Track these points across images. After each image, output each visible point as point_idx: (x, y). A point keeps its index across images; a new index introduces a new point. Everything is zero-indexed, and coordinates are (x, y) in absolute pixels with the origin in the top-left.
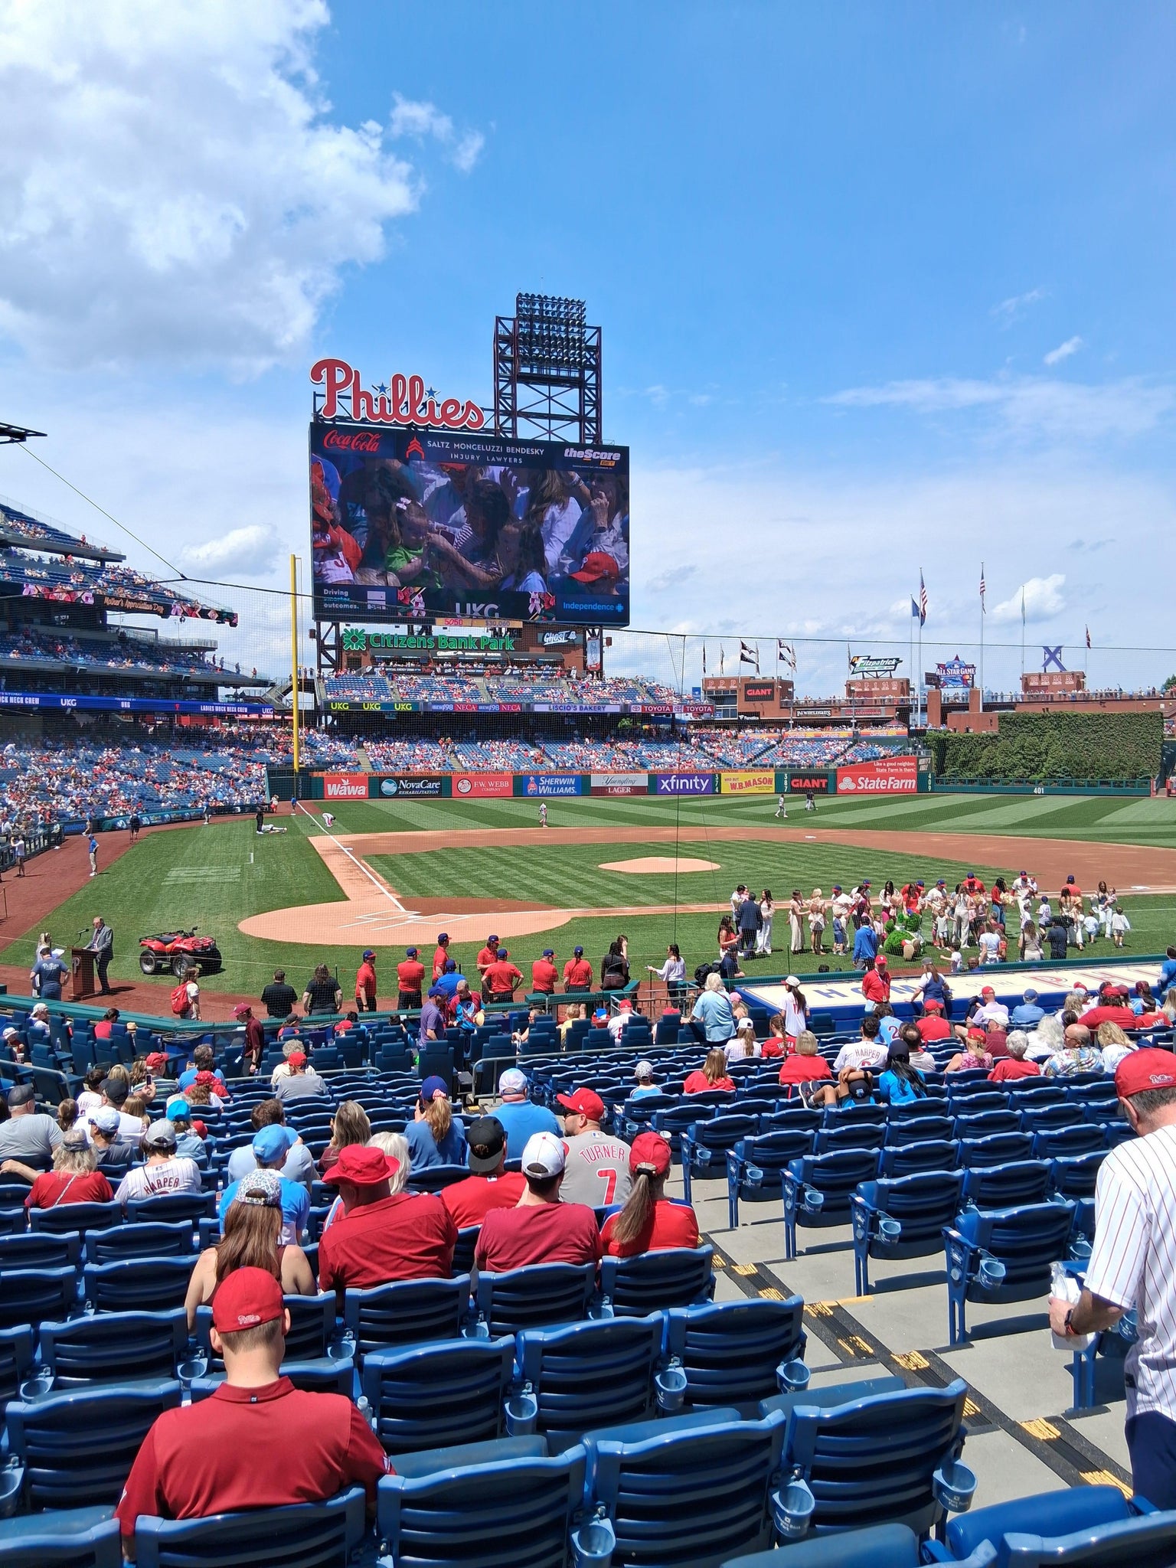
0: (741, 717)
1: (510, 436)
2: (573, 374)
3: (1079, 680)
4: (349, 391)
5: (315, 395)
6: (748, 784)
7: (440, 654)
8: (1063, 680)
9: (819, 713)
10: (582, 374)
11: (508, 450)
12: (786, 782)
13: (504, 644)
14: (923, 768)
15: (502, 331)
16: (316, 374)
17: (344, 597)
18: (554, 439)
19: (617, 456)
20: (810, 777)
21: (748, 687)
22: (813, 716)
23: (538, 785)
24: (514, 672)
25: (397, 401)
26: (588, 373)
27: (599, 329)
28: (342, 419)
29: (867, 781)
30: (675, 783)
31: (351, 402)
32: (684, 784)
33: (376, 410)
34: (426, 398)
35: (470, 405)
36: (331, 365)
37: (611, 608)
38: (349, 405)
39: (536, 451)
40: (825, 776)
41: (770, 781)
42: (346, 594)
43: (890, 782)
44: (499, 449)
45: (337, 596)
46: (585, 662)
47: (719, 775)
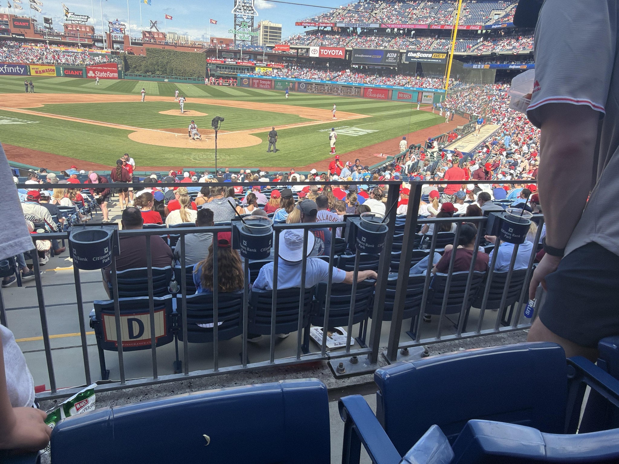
0: (14, 36)
3: (164, 35)
6: (43, 71)
8: (159, 35)
9: (55, 38)
12: (62, 72)
14: (120, 69)
20: (74, 70)
21: (15, 20)
22: (52, 39)
29: (99, 73)
30: (7, 69)
32: (12, 69)
40: (81, 70)
41: (54, 70)
43: (108, 74)
47: (29, 66)
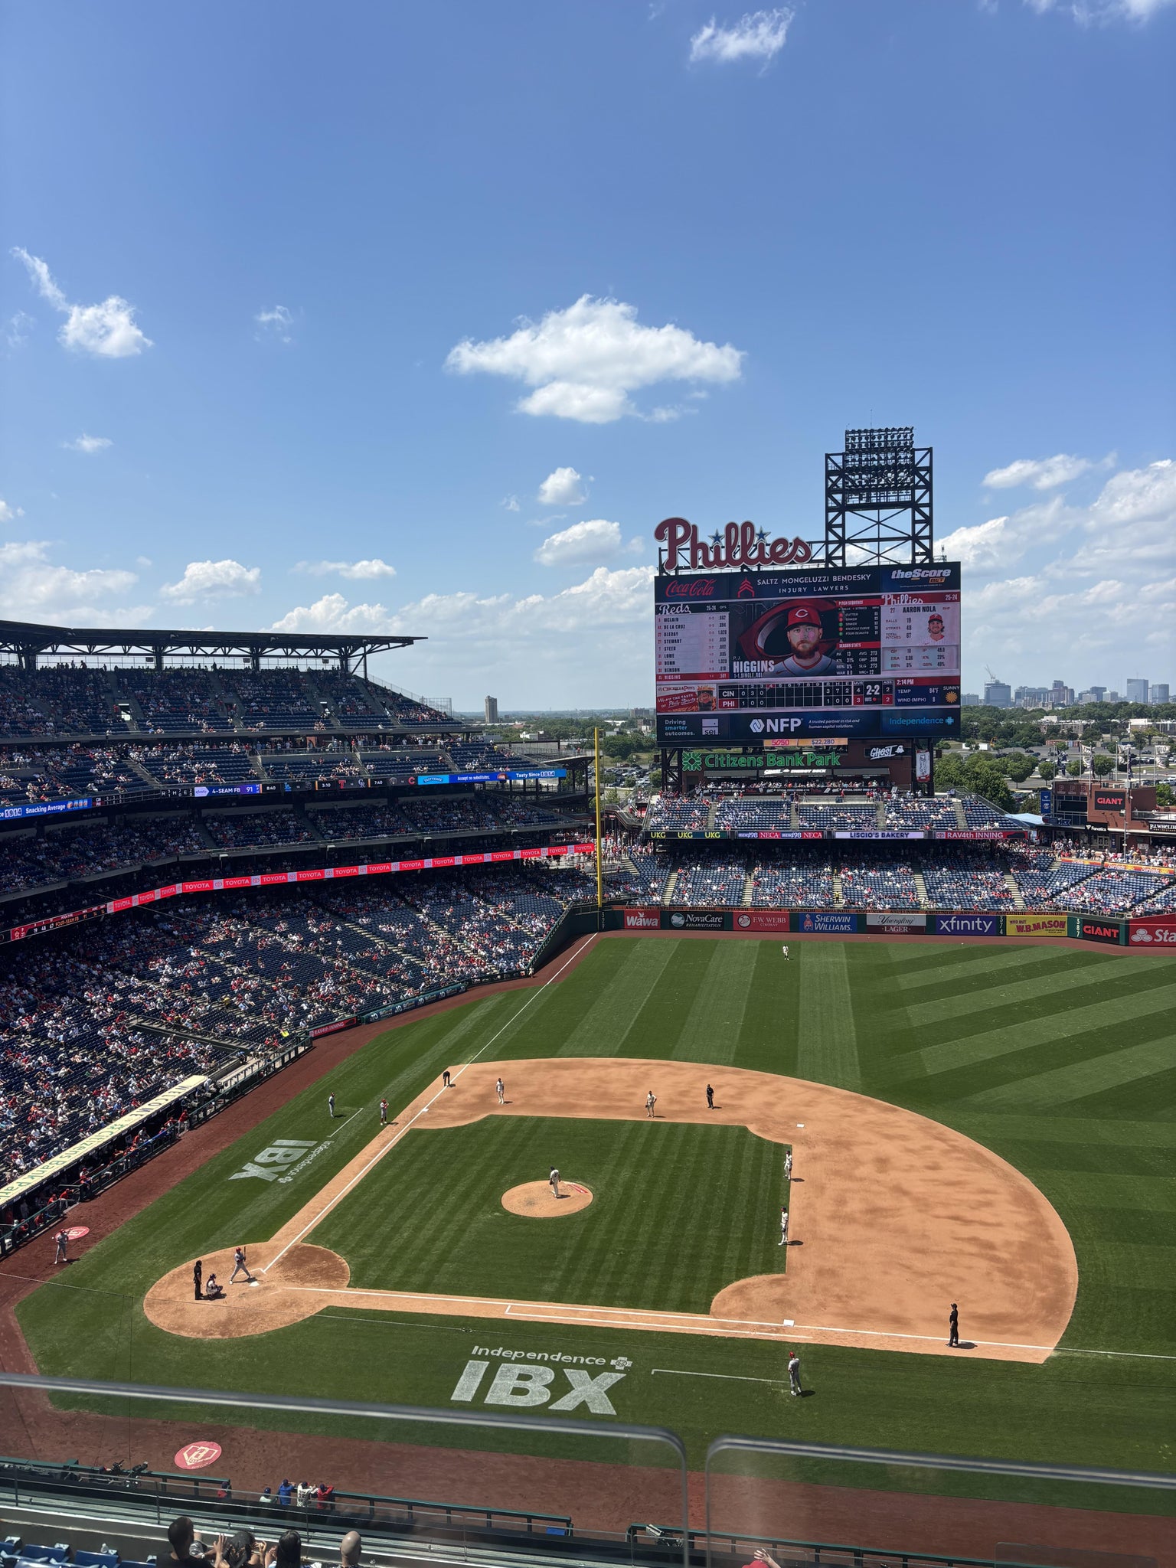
0: (1088, 827)
1: (839, 563)
2: (902, 499)
4: (688, 545)
5: (661, 550)
6: (1037, 927)
7: (768, 772)
10: (913, 495)
11: (835, 578)
12: (1078, 927)
13: (830, 760)
15: (831, 467)
16: (659, 535)
17: (682, 725)
18: (884, 562)
19: (947, 573)
20: (1102, 925)
21: (1099, 794)
23: (814, 922)
24: (834, 791)
25: (730, 549)
26: (918, 493)
27: (930, 450)
28: (681, 568)
29: (1166, 933)
30: (955, 924)
31: (689, 552)
32: (966, 925)
33: (711, 558)
34: (756, 540)
35: (798, 542)
36: (671, 524)
37: (941, 721)
38: (687, 554)
39: (863, 577)
40: (1116, 927)
41: (1062, 924)
42: (684, 723)
44: (826, 579)
45: (677, 725)
46: (914, 774)
47: (1005, 918)
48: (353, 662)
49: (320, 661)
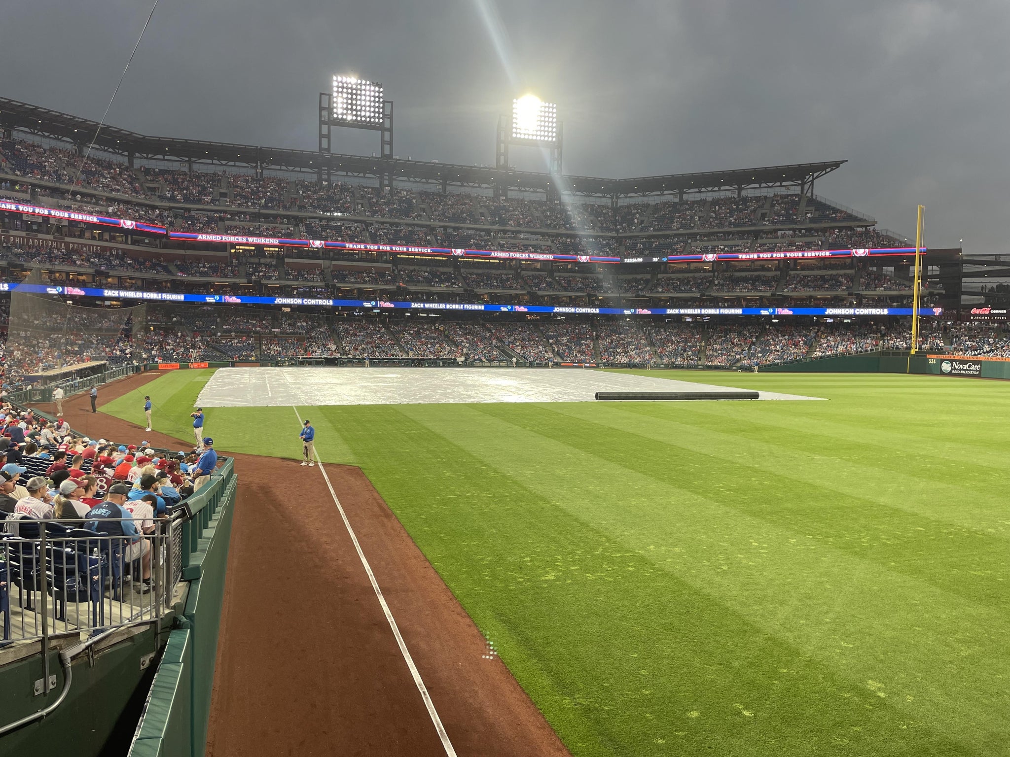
48: (806, 187)
49: (783, 189)
